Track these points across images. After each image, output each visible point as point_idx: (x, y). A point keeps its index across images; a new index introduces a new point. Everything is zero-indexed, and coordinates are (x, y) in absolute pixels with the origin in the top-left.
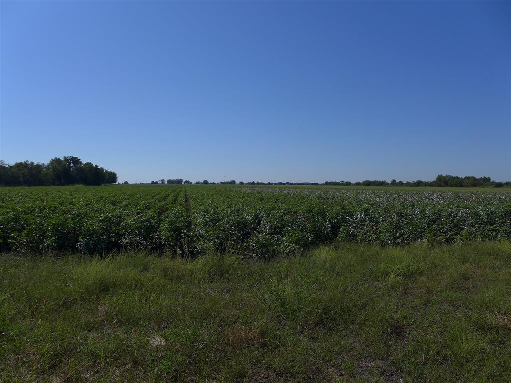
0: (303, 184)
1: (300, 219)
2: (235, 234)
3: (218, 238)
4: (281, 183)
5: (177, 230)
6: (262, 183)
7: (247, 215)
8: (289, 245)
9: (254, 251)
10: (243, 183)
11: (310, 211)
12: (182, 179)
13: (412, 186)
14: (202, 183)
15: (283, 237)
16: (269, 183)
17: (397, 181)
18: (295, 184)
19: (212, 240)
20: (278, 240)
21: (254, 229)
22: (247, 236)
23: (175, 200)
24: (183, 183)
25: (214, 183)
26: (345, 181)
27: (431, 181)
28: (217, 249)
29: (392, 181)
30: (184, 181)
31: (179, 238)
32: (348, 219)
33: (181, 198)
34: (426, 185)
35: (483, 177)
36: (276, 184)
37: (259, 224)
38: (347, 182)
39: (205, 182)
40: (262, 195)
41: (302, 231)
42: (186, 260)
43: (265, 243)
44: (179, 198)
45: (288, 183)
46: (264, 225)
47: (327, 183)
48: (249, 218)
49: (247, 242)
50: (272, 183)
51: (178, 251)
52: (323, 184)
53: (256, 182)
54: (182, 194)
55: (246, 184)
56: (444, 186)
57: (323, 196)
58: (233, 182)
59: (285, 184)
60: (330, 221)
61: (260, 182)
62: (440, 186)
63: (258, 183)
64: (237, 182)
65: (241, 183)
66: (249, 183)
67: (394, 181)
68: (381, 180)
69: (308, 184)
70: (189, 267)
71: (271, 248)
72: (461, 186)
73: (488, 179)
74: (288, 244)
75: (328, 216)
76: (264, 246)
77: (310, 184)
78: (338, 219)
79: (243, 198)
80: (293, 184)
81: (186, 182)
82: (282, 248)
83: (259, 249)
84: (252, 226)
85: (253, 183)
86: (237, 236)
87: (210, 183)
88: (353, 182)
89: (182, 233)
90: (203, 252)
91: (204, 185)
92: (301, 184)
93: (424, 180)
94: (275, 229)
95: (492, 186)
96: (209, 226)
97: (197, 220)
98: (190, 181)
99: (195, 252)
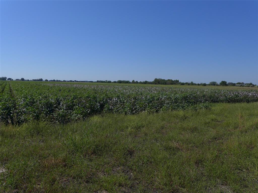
0: (84, 82)
1: (83, 101)
2: (45, 110)
3: (35, 112)
4: (71, 81)
5: (8, 108)
6: (60, 81)
7: (52, 99)
8: (77, 116)
9: (57, 119)
10: (48, 81)
11: (88, 97)
12: (6, 77)
13: (142, 84)
14: (20, 80)
15: (73, 111)
16: (64, 81)
17: (135, 81)
18: (80, 81)
19: (31, 114)
20: (71, 113)
21: (56, 107)
22: (52, 111)
23: (3, 90)
24: (7, 80)
25: (28, 80)
26: (108, 81)
27: (152, 81)
28: (35, 119)
29: (132, 81)
30: (8, 78)
31: (9, 113)
32: (109, 101)
33: (7, 89)
34: (149, 84)
35: (176, 80)
36: (68, 81)
37: (59, 104)
38: (109, 81)
39: (23, 79)
40: (60, 88)
41: (84, 107)
42: (16, 125)
43: (63, 115)
44: (5, 89)
45: (75, 81)
46: (62, 105)
47: (98, 81)
48: (53, 101)
49: (52, 115)
50: (66, 81)
51: (10, 122)
52: (96, 82)
53: (56, 80)
54: (7, 87)
55: (49, 81)
56: (158, 84)
57: (96, 88)
58: (41, 80)
59: (73, 81)
60: (99, 102)
61: (58, 80)
62: (156, 84)
63: (57, 81)
64: (44, 80)
65: (47, 80)
66: (51, 81)
67: (134, 81)
68: (127, 81)
69: (87, 82)
70: (18, 130)
71: (67, 118)
72: (166, 84)
73: (178, 81)
74: (76, 115)
75: (98, 100)
76: (63, 116)
77: (88, 82)
78: (103, 101)
79: (48, 89)
80: (78, 81)
81: (9, 79)
82: (73, 117)
83: (60, 118)
84: (55, 106)
85: (54, 81)
86: (46, 111)
87: (26, 80)
88: (112, 81)
89: (11, 110)
90: (26, 121)
91: (21, 81)
92: (83, 82)
93: (148, 81)
94: (69, 107)
95: (180, 84)
96: (29, 106)
97: (20, 103)
98: (12, 78)
99: (20, 121)
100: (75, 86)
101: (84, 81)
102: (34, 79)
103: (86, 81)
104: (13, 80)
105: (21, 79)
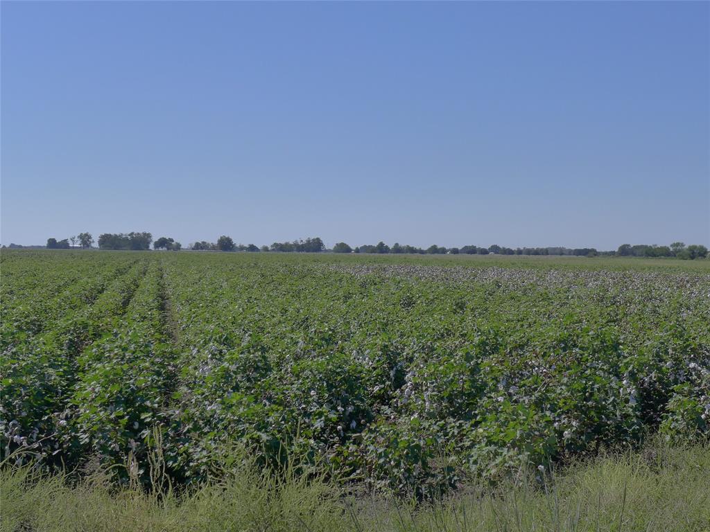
0: (545, 252)
1: (533, 367)
2: (320, 414)
3: (262, 426)
4: (471, 250)
5: (130, 400)
6: (412, 250)
7: (360, 352)
8: (496, 454)
9: (384, 473)
10: (348, 250)
11: (566, 344)
12: (148, 235)
14: (214, 248)
15: (476, 424)
16: (434, 250)
18: (520, 252)
19: (243, 433)
20: (462, 436)
21: (384, 399)
22: (357, 420)
23: (126, 303)
24: (152, 246)
25: (252, 248)
26: (686, 247)
28: (261, 461)
30: (155, 239)
31: (136, 426)
32: (694, 369)
33: (145, 298)
36: (455, 251)
37: (399, 382)
40: (409, 290)
41: (539, 404)
42: (160, 498)
43: (418, 446)
44: (138, 296)
45: (495, 249)
46: (416, 387)
47: (625, 251)
48: (367, 364)
49: (357, 442)
50: (443, 251)
51: (134, 471)
52: (613, 253)
53: (391, 247)
54: (148, 283)
55: (357, 251)
57: (612, 292)
59: (484, 252)
60: (633, 375)
61: (403, 244)
63: (398, 249)
65: (343, 248)
66: (367, 249)
69: (561, 252)
70: (169, 521)
71: (437, 463)
74: (492, 448)
75: (629, 361)
76: (415, 454)
77: (570, 252)
78: (659, 369)
79: (347, 297)
80: (510, 252)
81: (163, 242)
82: (475, 462)
83: (398, 465)
84: (376, 389)
85: (382, 249)
86: (327, 419)
87: (242, 248)
89: (146, 409)
90: (216, 472)
92: (537, 252)
94: (451, 400)
96: (236, 388)
97: (196, 368)
98: (176, 240)
99: (188, 474)
100: (491, 276)
101: (544, 246)
102: (278, 242)
103: (555, 249)
104: (178, 246)
105: (216, 243)
